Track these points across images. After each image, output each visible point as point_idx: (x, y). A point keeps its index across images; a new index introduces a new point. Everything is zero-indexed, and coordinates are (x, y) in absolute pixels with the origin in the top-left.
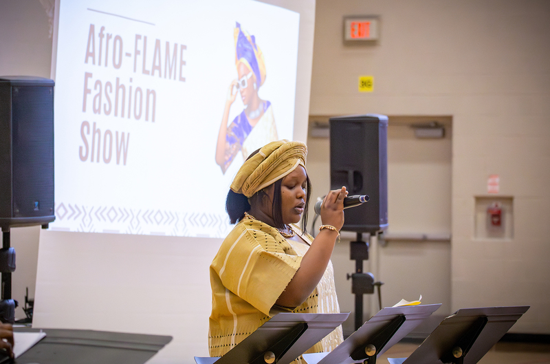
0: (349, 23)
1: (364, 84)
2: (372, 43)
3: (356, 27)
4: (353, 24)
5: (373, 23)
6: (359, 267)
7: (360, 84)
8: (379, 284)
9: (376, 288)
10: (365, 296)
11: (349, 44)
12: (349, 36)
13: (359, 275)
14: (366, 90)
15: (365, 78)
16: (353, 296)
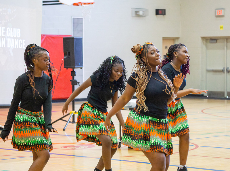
0: (217, 11)
1: (221, 28)
2: (223, 16)
3: (218, 12)
4: (218, 11)
5: (223, 10)
6: (73, 78)
7: (220, 28)
8: (79, 83)
9: (78, 84)
10: (75, 86)
11: (217, 16)
12: (217, 15)
13: (73, 80)
14: (221, 29)
15: (221, 26)
16: (72, 86)
